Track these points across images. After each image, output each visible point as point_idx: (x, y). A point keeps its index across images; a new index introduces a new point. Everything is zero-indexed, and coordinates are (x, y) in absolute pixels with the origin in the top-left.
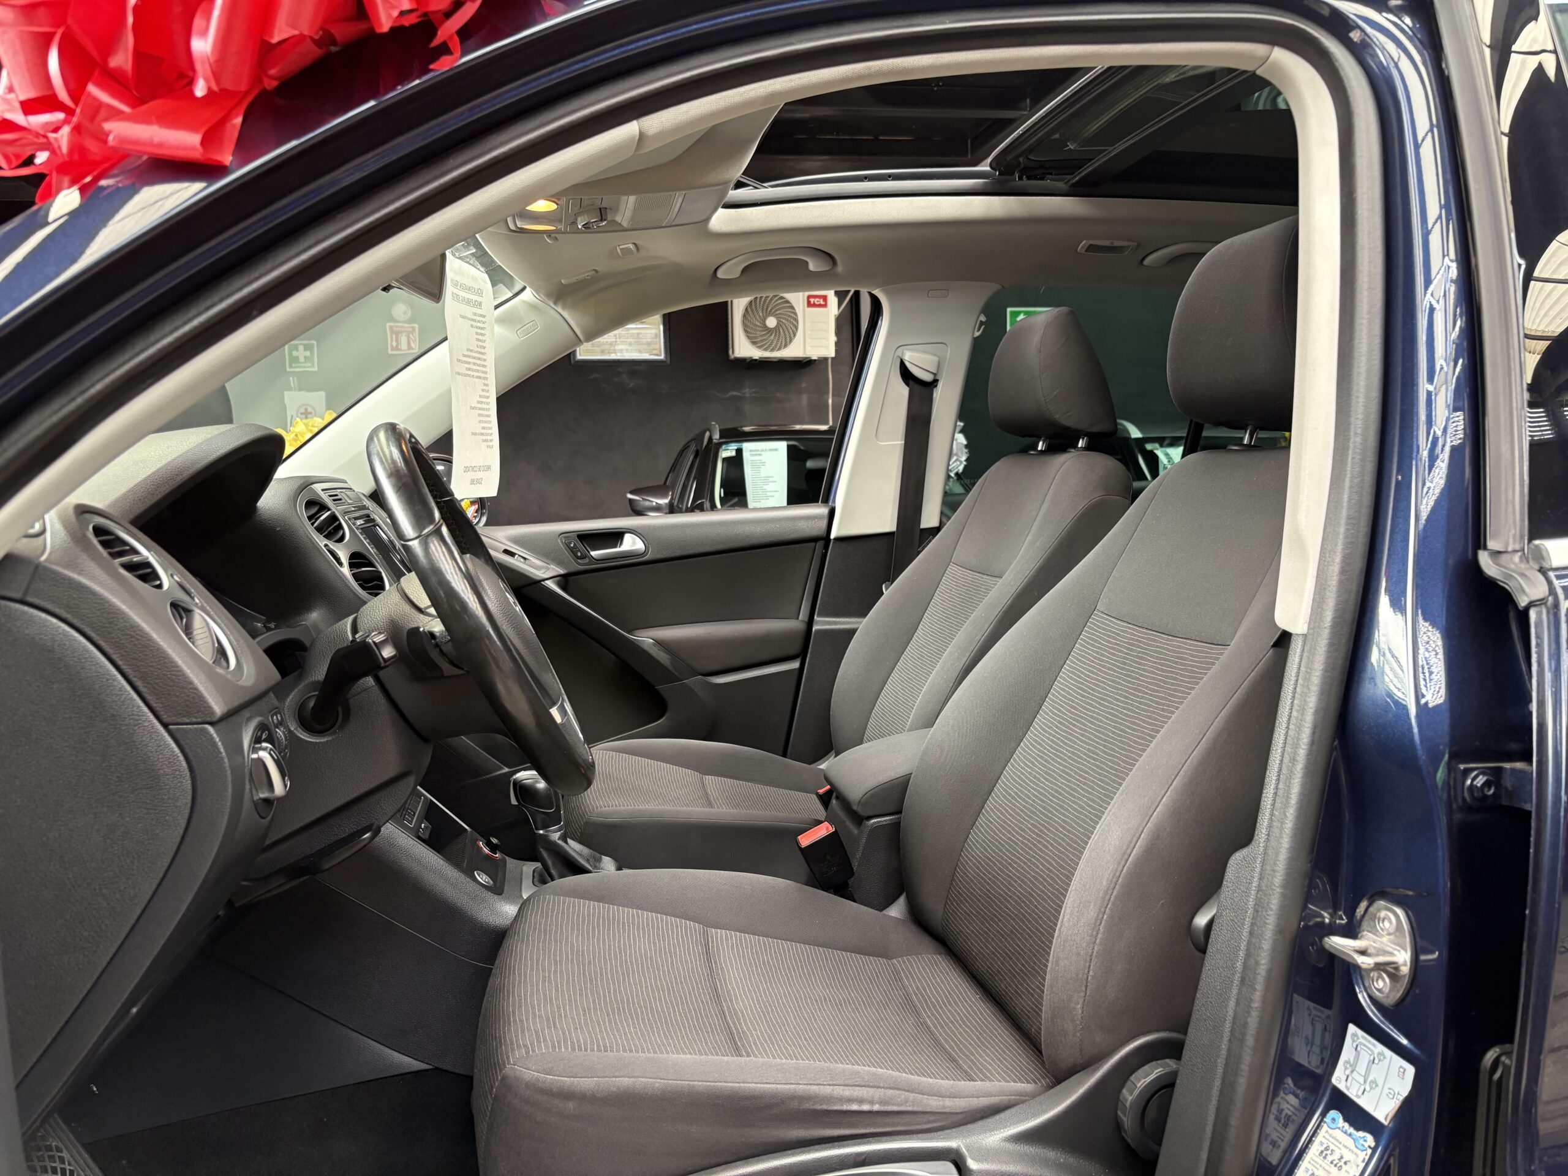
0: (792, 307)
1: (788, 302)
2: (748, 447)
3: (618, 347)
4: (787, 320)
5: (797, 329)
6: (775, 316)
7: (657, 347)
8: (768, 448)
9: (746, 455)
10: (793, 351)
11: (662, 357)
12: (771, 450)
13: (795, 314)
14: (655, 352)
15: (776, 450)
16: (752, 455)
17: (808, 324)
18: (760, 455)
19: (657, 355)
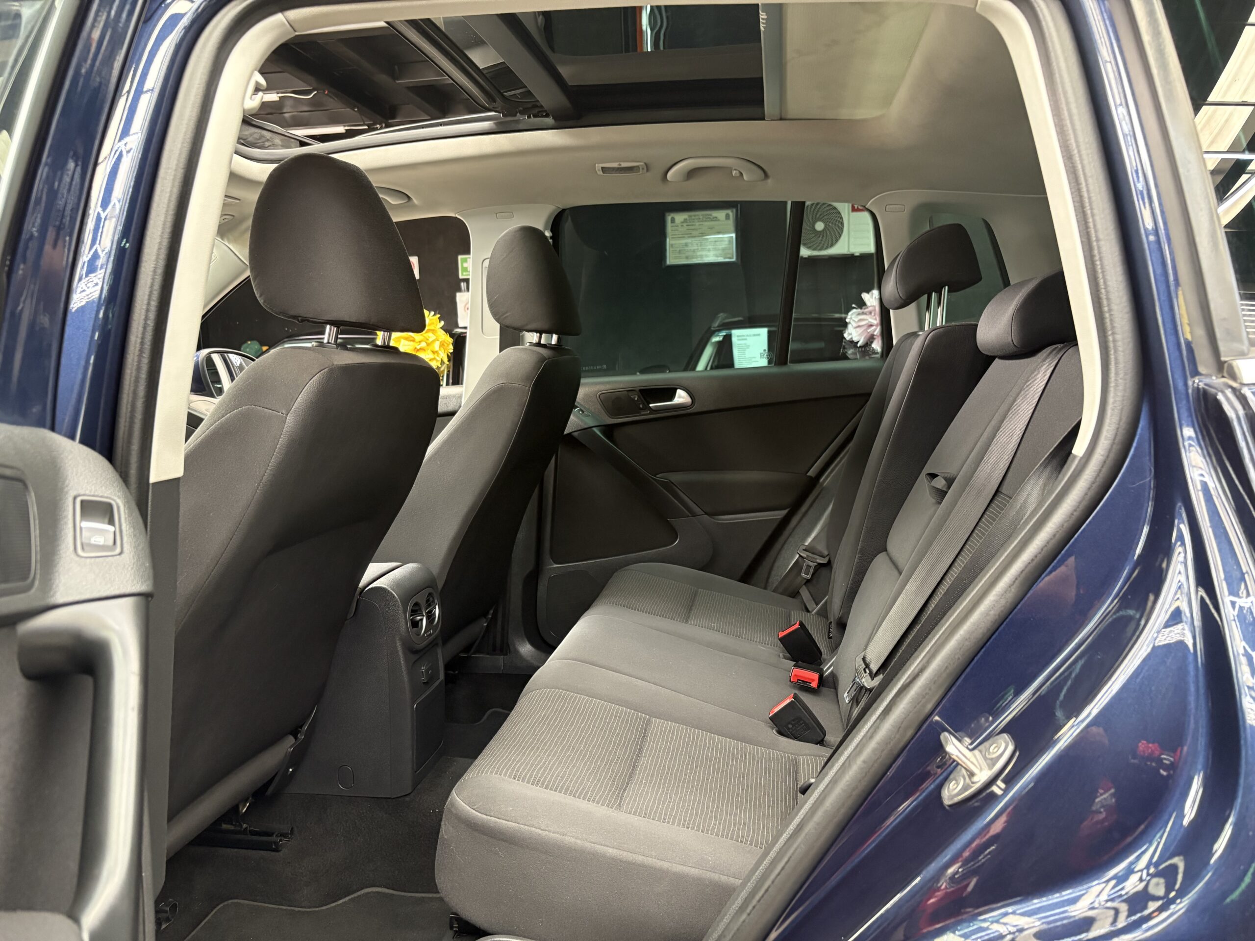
0: (839, 213)
1: (835, 208)
2: (736, 333)
3: (699, 253)
4: (833, 224)
5: (842, 231)
6: (823, 221)
7: (730, 251)
8: (752, 333)
9: (734, 340)
10: (840, 249)
11: (734, 260)
12: (754, 335)
13: (842, 218)
14: (729, 256)
15: (759, 335)
16: (739, 340)
17: (852, 227)
18: (746, 339)
19: (730, 258)
